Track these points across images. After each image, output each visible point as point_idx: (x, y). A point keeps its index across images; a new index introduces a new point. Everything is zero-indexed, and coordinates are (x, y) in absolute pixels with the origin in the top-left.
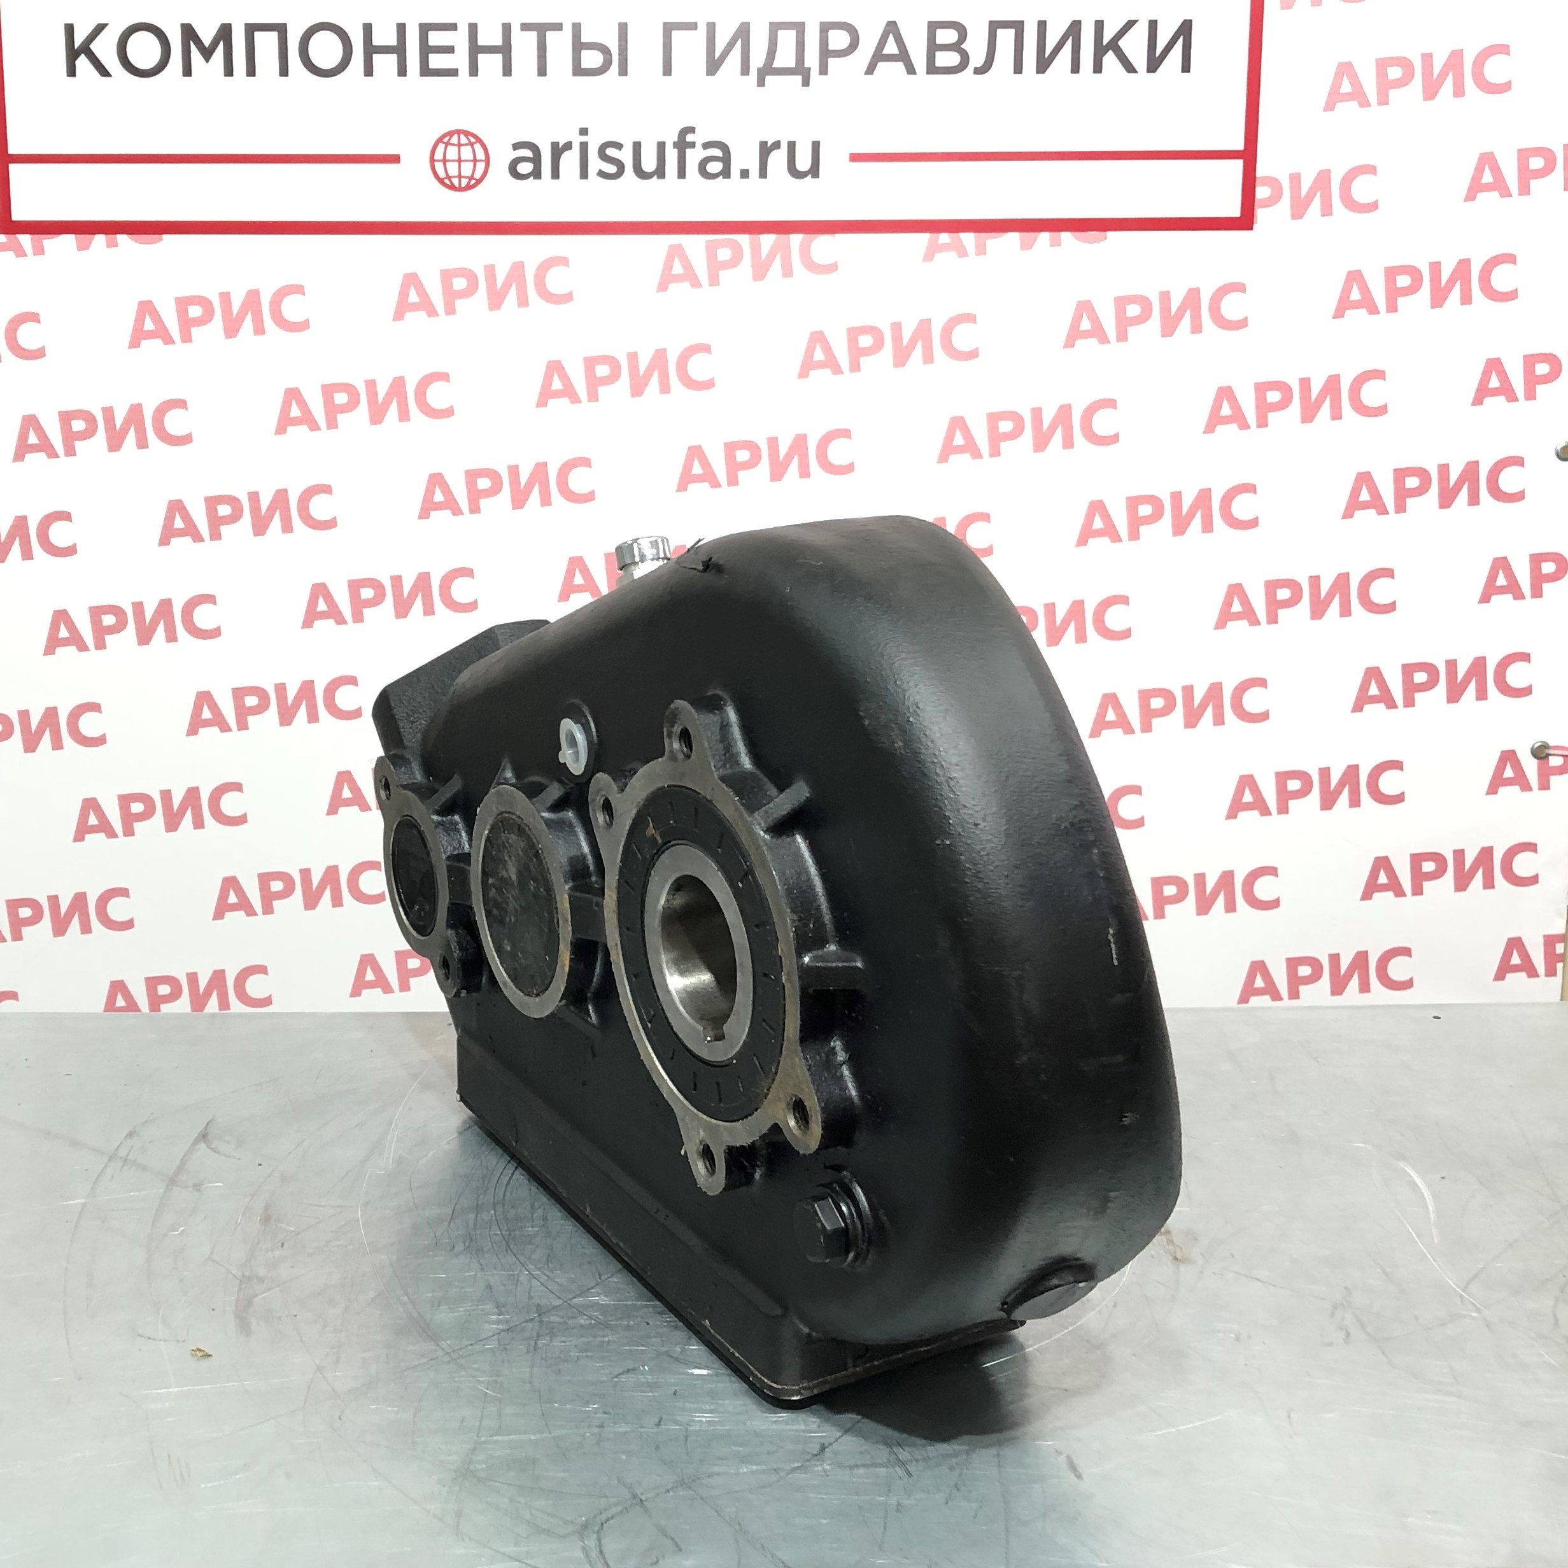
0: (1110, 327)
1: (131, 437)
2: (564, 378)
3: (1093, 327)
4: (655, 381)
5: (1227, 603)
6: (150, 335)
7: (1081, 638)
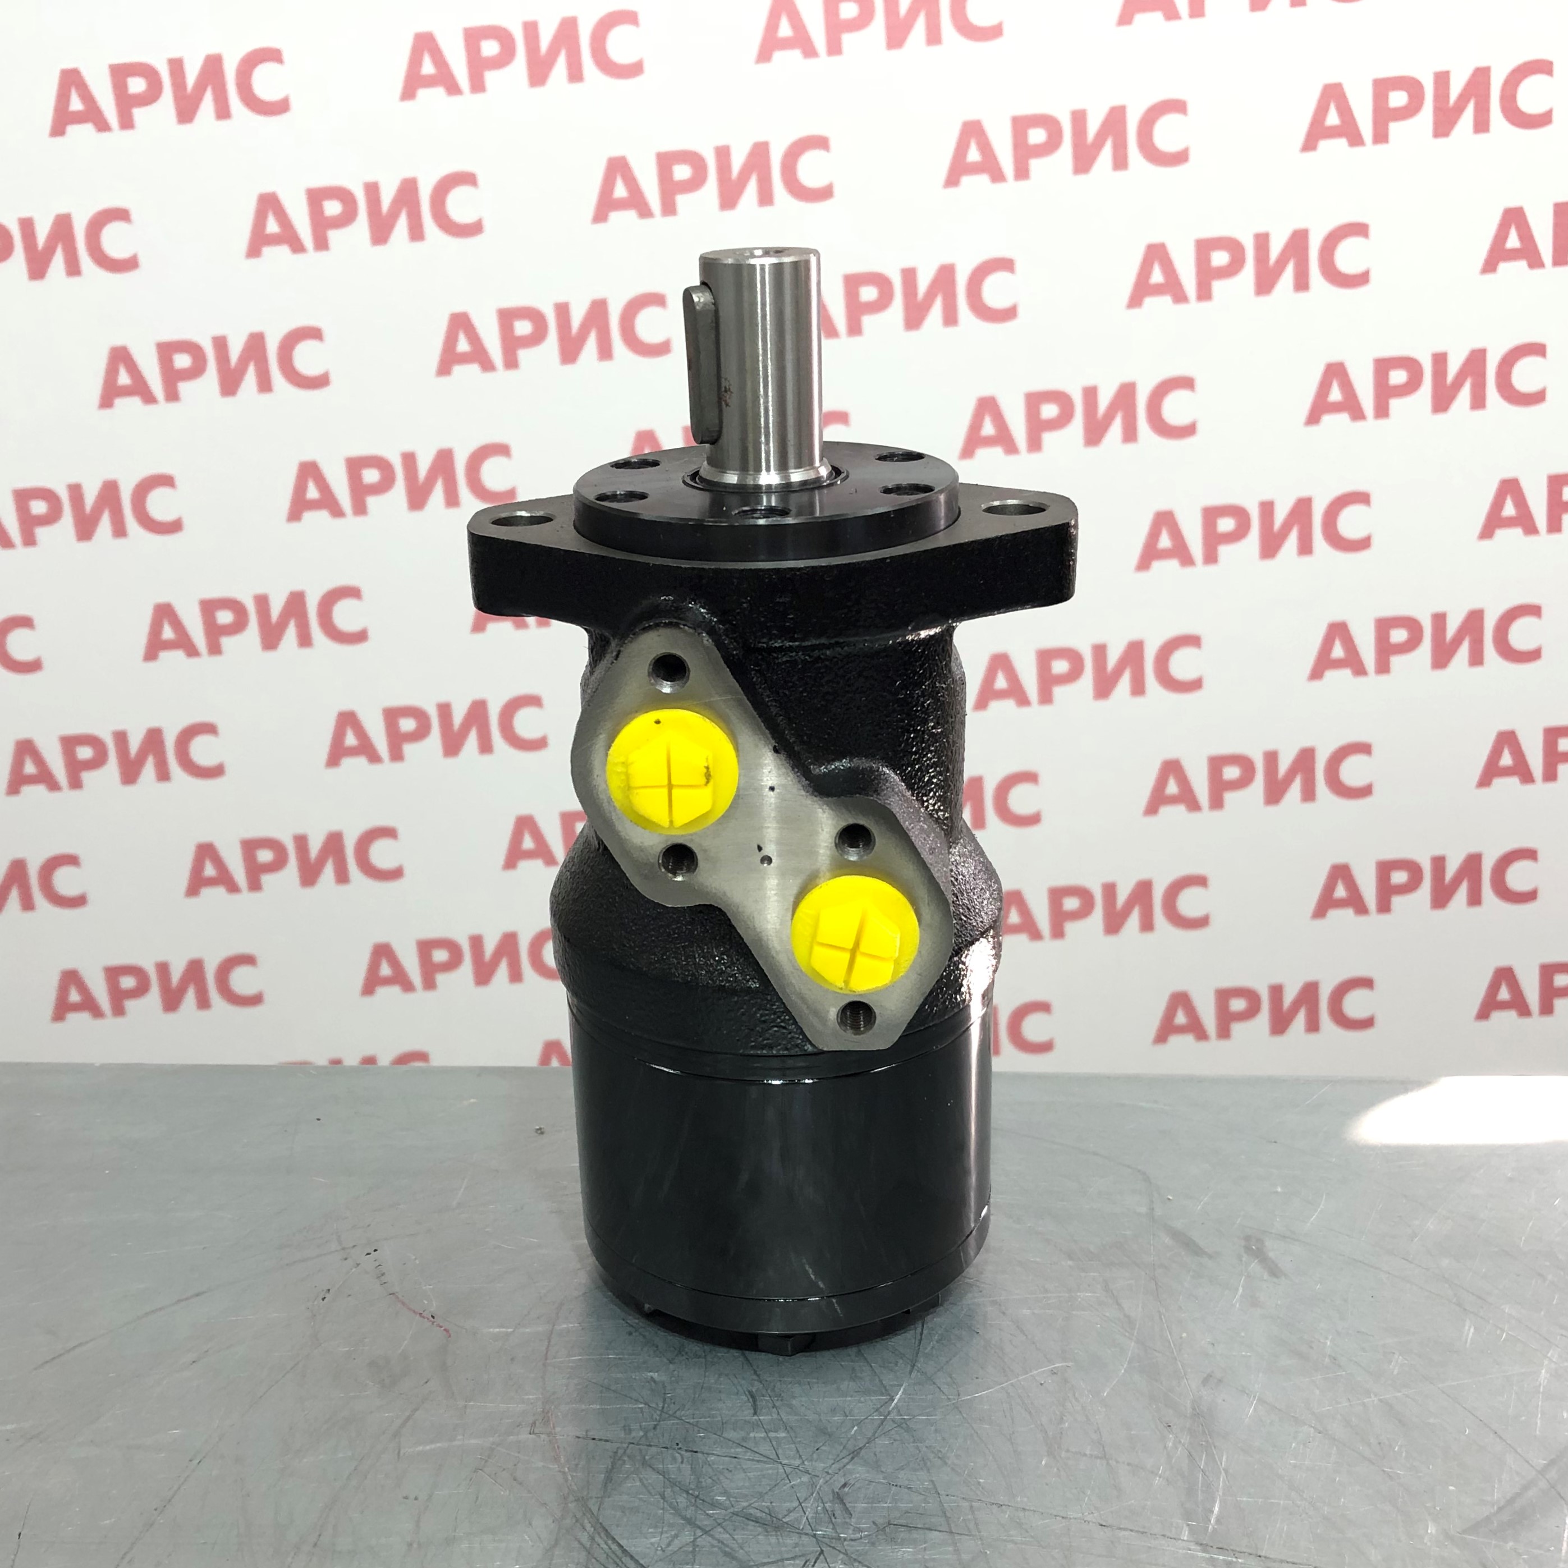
0: (1365, 122)
1: (58, 261)
2: (631, 183)
3: (1343, 121)
4: (752, 188)
5: (1497, 504)
6: (79, 118)
7: (1305, 548)
